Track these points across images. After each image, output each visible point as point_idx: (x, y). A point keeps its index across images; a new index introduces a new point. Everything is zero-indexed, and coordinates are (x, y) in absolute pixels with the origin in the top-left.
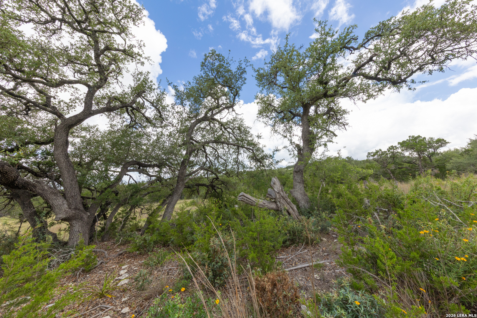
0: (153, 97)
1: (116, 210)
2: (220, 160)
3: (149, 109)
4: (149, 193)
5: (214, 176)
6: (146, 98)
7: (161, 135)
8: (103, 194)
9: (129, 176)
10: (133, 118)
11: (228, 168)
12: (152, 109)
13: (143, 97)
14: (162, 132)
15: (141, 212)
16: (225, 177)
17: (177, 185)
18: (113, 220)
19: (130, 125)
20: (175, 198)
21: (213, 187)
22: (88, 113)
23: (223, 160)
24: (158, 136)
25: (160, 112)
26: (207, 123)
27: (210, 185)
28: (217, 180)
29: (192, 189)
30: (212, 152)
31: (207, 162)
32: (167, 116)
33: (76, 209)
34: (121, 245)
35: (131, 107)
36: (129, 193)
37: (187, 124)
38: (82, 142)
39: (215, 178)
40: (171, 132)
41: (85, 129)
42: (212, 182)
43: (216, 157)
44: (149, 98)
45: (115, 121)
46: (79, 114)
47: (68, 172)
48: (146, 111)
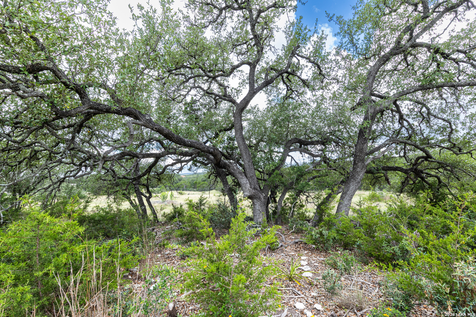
0: (309, 49)
1: (283, 194)
2: (433, 121)
3: (306, 69)
4: (314, 178)
5: (420, 153)
6: (300, 54)
7: (322, 100)
8: (272, 176)
9: (290, 157)
10: (288, 86)
11: (454, 136)
12: (309, 67)
13: (298, 55)
14: (322, 95)
15: (307, 200)
16: (449, 155)
17: (354, 168)
18: (283, 204)
19: (286, 95)
20: (352, 186)
21: (418, 173)
22: (252, 93)
23: (440, 121)
24: (317, 102)
25: (319, 67)
26: (399, 58)
27: (411, 169)
28: (426, 160)
29: (377, 175)
30: (413, 109)
31: (404, 130)
32: (328, 70)
33: (255, 189)
34: (294, 232)
35: (287, 72)
36: (295, 176)
37: (360, 71)
38: (250, 124)
39: (423, 157)
40: (334, 92)
41: (249, 112)
42: (416, 164)
43: (424, 118)
44: (305, 53)
45: (272, 95)
46: (246, 96)
47: (246, 153)
48: (302, 72)
